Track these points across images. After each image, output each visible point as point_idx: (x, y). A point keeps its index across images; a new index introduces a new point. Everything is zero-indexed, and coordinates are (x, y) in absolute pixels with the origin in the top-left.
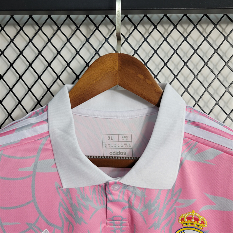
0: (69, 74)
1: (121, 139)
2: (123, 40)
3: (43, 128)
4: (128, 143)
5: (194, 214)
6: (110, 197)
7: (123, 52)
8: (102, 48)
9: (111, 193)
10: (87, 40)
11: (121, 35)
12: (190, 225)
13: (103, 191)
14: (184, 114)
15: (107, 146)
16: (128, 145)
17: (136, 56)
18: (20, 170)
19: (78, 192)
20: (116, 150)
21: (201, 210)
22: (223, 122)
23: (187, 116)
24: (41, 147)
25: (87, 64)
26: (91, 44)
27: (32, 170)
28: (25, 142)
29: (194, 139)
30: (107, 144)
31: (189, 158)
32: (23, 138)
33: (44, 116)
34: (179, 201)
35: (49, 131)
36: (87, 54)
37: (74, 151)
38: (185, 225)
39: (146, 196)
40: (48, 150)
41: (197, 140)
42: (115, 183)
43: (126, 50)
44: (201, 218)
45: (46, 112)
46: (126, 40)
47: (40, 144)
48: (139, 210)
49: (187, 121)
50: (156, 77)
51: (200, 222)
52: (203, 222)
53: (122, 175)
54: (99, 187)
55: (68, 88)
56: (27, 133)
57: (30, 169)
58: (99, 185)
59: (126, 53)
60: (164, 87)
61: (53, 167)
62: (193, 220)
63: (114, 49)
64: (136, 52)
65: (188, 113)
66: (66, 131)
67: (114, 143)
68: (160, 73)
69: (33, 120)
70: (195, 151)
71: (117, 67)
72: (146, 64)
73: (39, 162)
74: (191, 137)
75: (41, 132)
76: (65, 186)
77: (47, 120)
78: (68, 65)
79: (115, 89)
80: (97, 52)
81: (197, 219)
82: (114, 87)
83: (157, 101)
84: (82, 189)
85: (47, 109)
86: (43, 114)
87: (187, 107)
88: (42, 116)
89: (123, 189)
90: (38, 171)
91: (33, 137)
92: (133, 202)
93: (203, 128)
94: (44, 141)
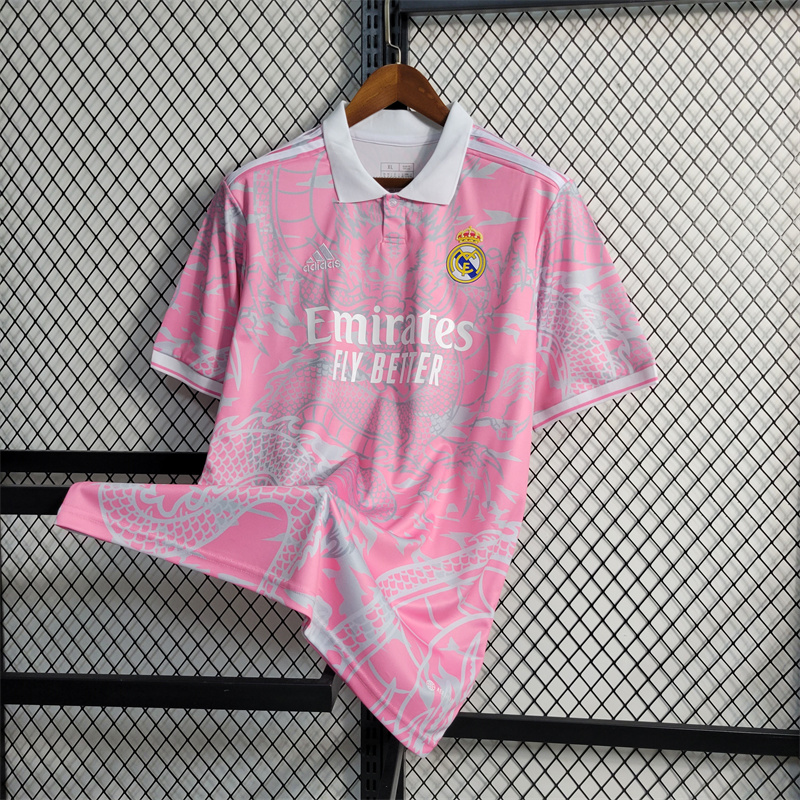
3: (319, 143)
4: (410, 173)
5: (471, 230)
6: (386, 211)
9: (387, 209)
12: (466, 241)
13: (380, 208)
14: (471, 130)
18: (298, 184)
19: (356, 208)
21: (477, 226)
23: (474, 133)
24: (318, 162)
27: (309, 185)
30: (388, 172)
32: (299, 153)
33: (318, 132)
34: (458, 218)
35: (325, 147)
38: (462, 242)
39: (423, 211)
40: (325, 166)
41: (481, 155)
42: (393, 197)
44: (477, 233)
45: (320, 130)
47: (316, 159)
48: (415, 224)
49: (472, 137)
51: (476, 237)
52: (479, 237)
53: (398, 191)
54: (376, 203)
56: (303, 149)
58: (375, 199)
61: (330, 183)
62: (470, 236)
65: (475, 129)
69: (310, 137)
70: (477, 167)
73: (316, 177)
74: (474, 152)
75: (317, 147)
76: (341, 201)
77: (322, 136)
81: (473, 235)
85: (324, 126)
88: (316, 133)
89: (402, 206)
90: (315, 186)
91: (309, 153)
92: (410, 218)
93: (487, 143)
94: (321, 156)
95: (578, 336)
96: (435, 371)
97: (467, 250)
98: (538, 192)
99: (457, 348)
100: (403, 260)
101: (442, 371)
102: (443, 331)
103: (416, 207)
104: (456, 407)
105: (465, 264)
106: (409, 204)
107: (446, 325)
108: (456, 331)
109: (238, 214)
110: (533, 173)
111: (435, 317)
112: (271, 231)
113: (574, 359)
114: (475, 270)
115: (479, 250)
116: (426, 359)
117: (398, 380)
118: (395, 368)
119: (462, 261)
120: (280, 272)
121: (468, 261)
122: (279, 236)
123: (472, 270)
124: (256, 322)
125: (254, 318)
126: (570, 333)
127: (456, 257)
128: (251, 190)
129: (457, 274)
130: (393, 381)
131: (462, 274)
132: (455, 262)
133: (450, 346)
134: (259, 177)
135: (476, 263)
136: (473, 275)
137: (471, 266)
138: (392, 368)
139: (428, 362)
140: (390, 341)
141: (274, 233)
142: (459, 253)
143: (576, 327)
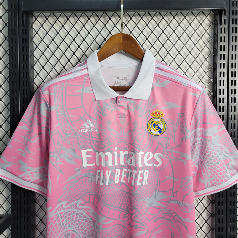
0: (94, 45)
1: (123, 79)
2: (124, 25)
3: (85, 72)
4: (127, 80)
5: (158, 111)
7: (124, 32)
8: (113, 30)
9: (119, 102)
10: (105, 26)
11: (123, 23)
12: (156, 116)
13: (115, 102)
14: (155, 64)
15: (117, 82)
16: (127, 81)
17: (131, 35)
18: (76, 91)
19: (103, 102)
20: (121, 84)
21: (161, 109)
22: (177, 70)
23: (156, 65)
24: (85, 81)
25: (105, 39)
26: (107, 28)
27: (81, 92)
28: (77, 78)
29: (159, 76)
30: (117, 81)
31: (157, 85)
32: (76, 76)
33: (85, 66)
34: (152, 106)
35: (88, 73)
36: (104, 33)
37: (101, 82)
38: (154, 116)
39: (136, 103)
40: (88, 82)
41: (160, 76)
42: (121, 97)
43: (126, 31)
44: (161, 113)
45: (86, 64)
46: (126, 25)
47: (84, 79)
48: (132, 110)
49: (156, 68)
50: (142, 46)
51: (161, 114)
52: (162, 114)
53: (124, 94)
54: (113, 100)
55: (96, 52)
56: (78, 74)
57: (80, 91)
58: (113, 98)
59: (126, 33)
60: (145, 51)
61: (91, 90)
62: (158, 114)
63: (119, 31)
64: (131, 32)
65: (157, 63)
66: (97, 73)
67: (120, 81)
68: (144, 44)
69: (80, 68)
70: (159, 82)
71: (121, 41)
72: (137, 39)
73: (84, 88)
74: (158, 75)
76: (97, 100)
77: (87, 68)
78: (95, 40)
79: (120, 53)
80: (110, 33)
81: (159, 113)
82: (120, 51)
83: (142, 58)
84: (105, 101)
85: (86, 62)
86: (84, 65)
87: (156, 61)
88: (84, 66)
89: (125, 100)
90: (84, 92)
91: (81, 76)
92: (130, 106)
93: (163, 70)
94: (86, 78)
95: (213, 159)
96: (146, 178)
97: (156, 120)
98: (190, 94)
99: (155, 165)
100: (127, 125)
101: (149, 177)
102: (148, 158)
103: (132, 101)
104: (157, 192)
105: (156, 127)
106: (129, 100)
107: (149, 155)
108: (153, 157)
109: (47, 105)
110: (187, 85)
111: (143, 153)
112: (63, 113)
113: (211, 170)
114: (161, 130)
115: (162, 120)
116: (141, 173)
117: (127, 181)
118: (125, 176)
119: (155, 125)
120: (67, 133)
121: (157, 125)
122: (67, 116)
123: (159, 130)
124: (57, 158)
125: (56, 156)
126: (209, 158)
127: (152, 123)
128: (52, 94)
129: (153, 132)
130: (124, 182)
131: (154, 132)
132: (151, 126)
133: (151, 165)
134: (57, 88)
135: (161, 126)
136: (160, 132)
137: (159, 128)
138: (124, 175)
139: (142, 175)
140: (122, 163)
141: (64, 114)
142: (153, 122)
143: (211, 155)
